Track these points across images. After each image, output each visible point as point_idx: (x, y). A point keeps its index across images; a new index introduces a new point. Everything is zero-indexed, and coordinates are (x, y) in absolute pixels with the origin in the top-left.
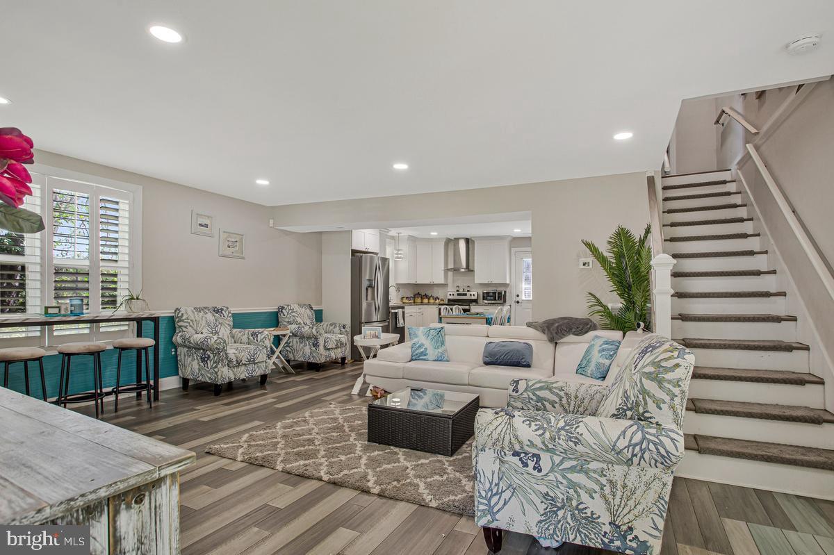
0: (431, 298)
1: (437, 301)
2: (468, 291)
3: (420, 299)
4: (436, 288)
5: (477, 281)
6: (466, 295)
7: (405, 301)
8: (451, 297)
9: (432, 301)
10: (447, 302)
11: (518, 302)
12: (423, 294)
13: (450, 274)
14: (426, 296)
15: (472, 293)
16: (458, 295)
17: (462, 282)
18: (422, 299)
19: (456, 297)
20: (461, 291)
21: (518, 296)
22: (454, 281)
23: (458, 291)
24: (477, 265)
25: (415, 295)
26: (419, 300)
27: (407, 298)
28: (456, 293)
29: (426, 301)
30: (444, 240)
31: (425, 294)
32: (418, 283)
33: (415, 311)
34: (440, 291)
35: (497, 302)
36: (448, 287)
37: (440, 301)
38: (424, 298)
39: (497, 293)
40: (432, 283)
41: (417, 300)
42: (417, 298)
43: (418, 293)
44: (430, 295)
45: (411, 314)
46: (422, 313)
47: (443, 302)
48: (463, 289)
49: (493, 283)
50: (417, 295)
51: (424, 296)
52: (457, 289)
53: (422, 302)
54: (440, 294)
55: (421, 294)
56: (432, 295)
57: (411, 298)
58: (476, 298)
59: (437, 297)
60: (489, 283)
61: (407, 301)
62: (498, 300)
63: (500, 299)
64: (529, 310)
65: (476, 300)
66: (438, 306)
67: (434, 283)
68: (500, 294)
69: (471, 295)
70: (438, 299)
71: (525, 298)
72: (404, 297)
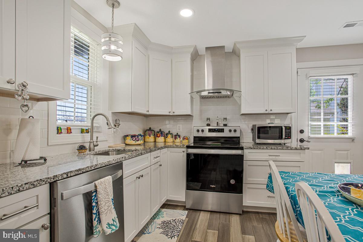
0: (169, 136)
1: (178, 140)
2: (225, 125)
3: (152, 136)
6: (222, 131)
7: (129, 141)
8: (200, 134)
9: (170, 139)
10: (192, 140)
11: (302, 141)
12: (157, 130)
14: (161, 133)
15: (232, 128)
16: (210, 130)
18: (156, 136)
19: (207, 134)
20: (214, 126)
21: (302, 132)
22: (201, 111)
23: (208, 125)
25: (145, 132)
26: (151, 139)
27: (133, 136)
28: (206, 129)
29: (161, 139)
30: (192, 50)
31: (160, 130)
32: (151, 113)
33: (146, 163)
34: (181, 125)
35: (282, 141)
36: (194, 120)
37: (182, 139)
38: (158, 135)
39: (284, 128)
40: (171, 114)
41: (148, 138)
42: (148, 136)
43: (150, 128)
44: (167, 132)
45: (140, 174)
46: (159, 163)
47: (187, 141)
48: (218, 123)
49: (271, 112)
50: (149, 131)
51: (158, 132)
52: (208, 122)
53: (155, 141)
54: (181, 130)
55: (154, 131)
56: (169, 132)
57: (140, 137)
58: (239, 136)
59: (177, 134)
60: (266, 112)
61: (133, 142)
62: (285, 139)
63: (289, 136)
64: (320, 152)
65: (239, 137)
66: (185, 150)
67: (175, 114)
68: (289, 129)
69: (230, 131)
70: (179, 136)
71: (311, 134)
72: (127, 136)
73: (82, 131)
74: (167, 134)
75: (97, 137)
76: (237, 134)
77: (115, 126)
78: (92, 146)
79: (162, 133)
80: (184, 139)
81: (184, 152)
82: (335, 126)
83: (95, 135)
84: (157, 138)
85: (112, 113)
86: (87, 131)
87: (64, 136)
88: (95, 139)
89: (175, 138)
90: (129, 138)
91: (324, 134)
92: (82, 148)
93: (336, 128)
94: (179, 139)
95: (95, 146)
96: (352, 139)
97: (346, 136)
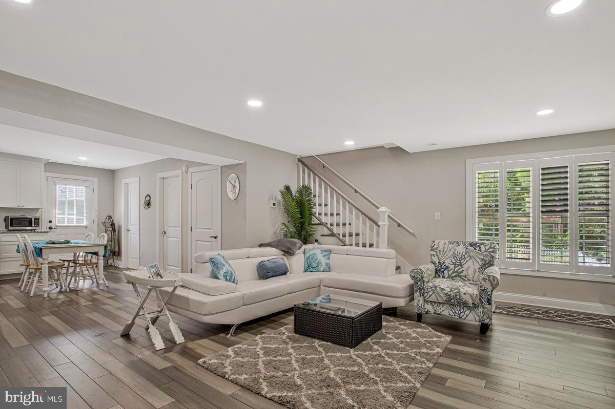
11: (51, 228)
21: (50, 222)
35: (31, 228)
39: (33, 219)
49: (23, 208)
60: (18, 207)
62: (34, 226)
63: (37, 224)
64: (64, 236)
68: (37, 220)
71: (58, 223)
82: (75, 218)
91: (67, 223)
93: (75, 220)
96: (86, 227)
97: (82, 225)
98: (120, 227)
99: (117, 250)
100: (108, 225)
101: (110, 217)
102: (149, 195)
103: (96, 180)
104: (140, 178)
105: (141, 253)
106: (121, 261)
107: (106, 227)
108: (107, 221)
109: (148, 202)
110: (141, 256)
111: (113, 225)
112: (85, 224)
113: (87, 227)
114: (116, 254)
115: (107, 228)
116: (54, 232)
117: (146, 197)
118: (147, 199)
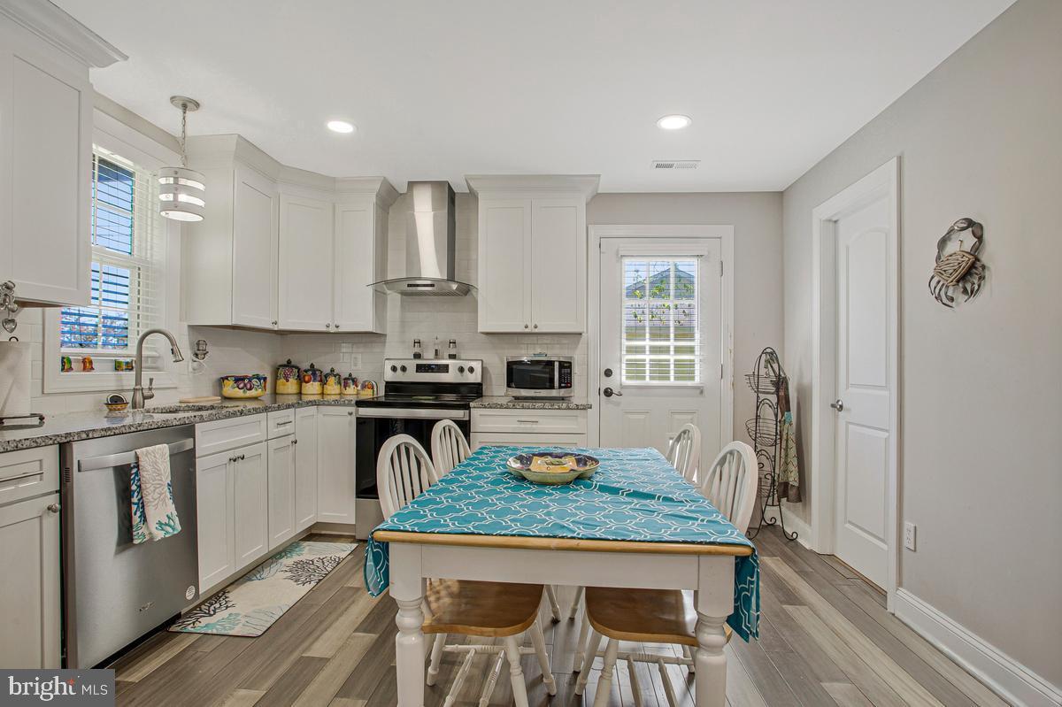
0: (332, 380)
1: (351, 390)
2: (452, 357)
4: (345, 348)
5: (485, 325)
6: (445, 369)
7: (230, 389)
8: (400, 377)
9: (333, 388)
10: (382, 392)
11: (608, 393)
12: (303, 366)
13: (394, 298)
14: (314, 372)
15: (466, 365)
16: (420, 368)
17: (432, 327)
18: (301, 380)
19: (413, 376)
20: (429, 359)
21: (608, 373)
22: (403, 323)
23: (417, 356)
24: (486, 273)
26: (290, 386)
27: (238, 380)
28: (412, 365)
29: (312, 388)
30: (377, 186)
31: (312, 366)
32: (282, 326)
33: (257, 434)
34: (359, 356)
35: (554, 393)
36: (387, 344)
37: (359, 388)
38: (307, 378)
39: (557, 364)
40: (332, 329)
41: (284, 385)
42: (283, 380)
43: (289, 362)
44: (327, 370)
45: (238, 453)
46: (292, 438)
47: (370, 391)
48: (436, 350)
49: (536, 330)
50: (286, 368)
51: (306, 371)
52: (417, 350)
53: (300, 393)
54: (360, 366)
55: (296, 367)
56: (332, 370)
57: (254, 381)
58: (479, 381)
59: (350, 375)
60: (527, 330)
61: (240, 393)
62: (560, 387)
63: (566, 382)
64: (642, 417)
65: (480, 385)
66: (353, 409)
67: (340, 330)
68: (566, 366)
69: (461, 370)
70: (355, 381)
71: (628, 378)
72: (227, 378)
73: (118, 366)
74: (326, 376)
75: (151, 380)
76: (474, 378)
77: (196, 355)
78: (139, 397)
79: (314, 374)
80: (364, 387)
81: (350, 414)
82: (672, 362)
83: (146, 375)
84: (304, 384)
85: (189, 326)
86: (129, 367)
87: (77, 378)
88: (145, 383)
89: (346, 386)
90: (231, 383)
91: (652, 378)
92: (116, 401)
93: (672, 367)
94: (352, 386)
95: (145, 398)
96: (700, 390)
97: (689, 383)
98: (804, 394)
99: (793, 479)
100: (766, 384)
101: (772, 357)
102: (970, 223)
103: (727, 231)
104: (900, 159)
105: (908, 525)
106: (808, 520)
107: (758, 392)
108: (763, 371)
109: (968, 259)
110: (908, 542)
111: (780, 383)
112: (697, 381)
113: (702, 392)
114: (792, 493)
115: (762, 396)
116: (618, 404)
117: (943, 243)
118: (952, 247)
